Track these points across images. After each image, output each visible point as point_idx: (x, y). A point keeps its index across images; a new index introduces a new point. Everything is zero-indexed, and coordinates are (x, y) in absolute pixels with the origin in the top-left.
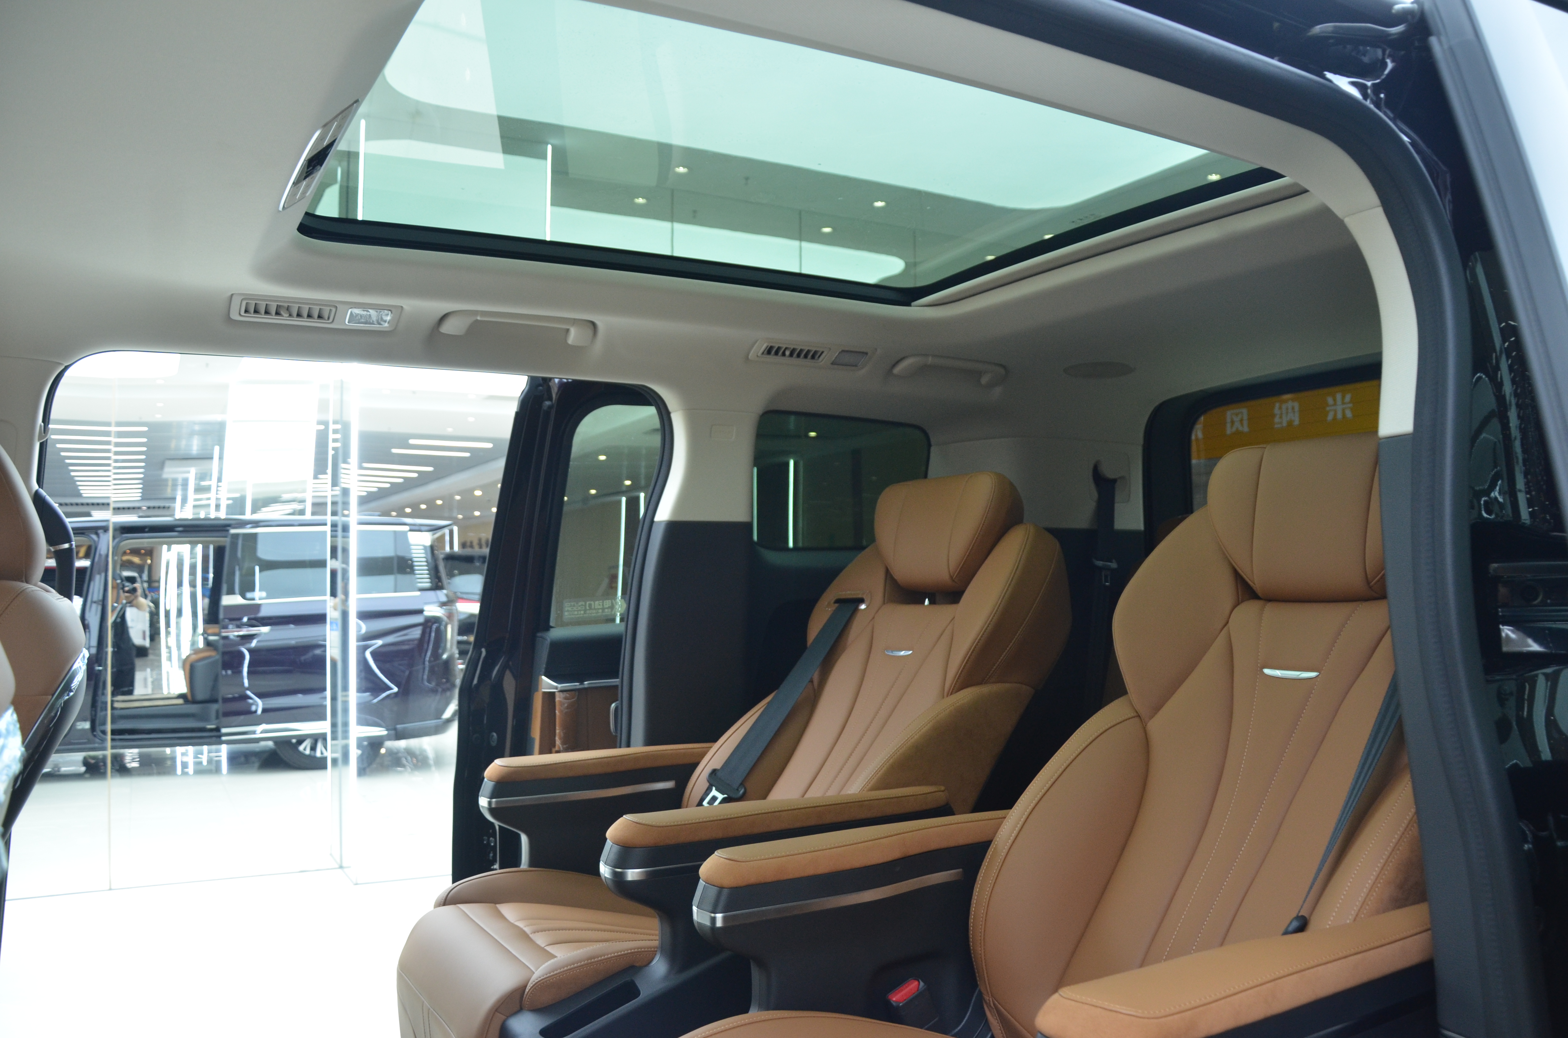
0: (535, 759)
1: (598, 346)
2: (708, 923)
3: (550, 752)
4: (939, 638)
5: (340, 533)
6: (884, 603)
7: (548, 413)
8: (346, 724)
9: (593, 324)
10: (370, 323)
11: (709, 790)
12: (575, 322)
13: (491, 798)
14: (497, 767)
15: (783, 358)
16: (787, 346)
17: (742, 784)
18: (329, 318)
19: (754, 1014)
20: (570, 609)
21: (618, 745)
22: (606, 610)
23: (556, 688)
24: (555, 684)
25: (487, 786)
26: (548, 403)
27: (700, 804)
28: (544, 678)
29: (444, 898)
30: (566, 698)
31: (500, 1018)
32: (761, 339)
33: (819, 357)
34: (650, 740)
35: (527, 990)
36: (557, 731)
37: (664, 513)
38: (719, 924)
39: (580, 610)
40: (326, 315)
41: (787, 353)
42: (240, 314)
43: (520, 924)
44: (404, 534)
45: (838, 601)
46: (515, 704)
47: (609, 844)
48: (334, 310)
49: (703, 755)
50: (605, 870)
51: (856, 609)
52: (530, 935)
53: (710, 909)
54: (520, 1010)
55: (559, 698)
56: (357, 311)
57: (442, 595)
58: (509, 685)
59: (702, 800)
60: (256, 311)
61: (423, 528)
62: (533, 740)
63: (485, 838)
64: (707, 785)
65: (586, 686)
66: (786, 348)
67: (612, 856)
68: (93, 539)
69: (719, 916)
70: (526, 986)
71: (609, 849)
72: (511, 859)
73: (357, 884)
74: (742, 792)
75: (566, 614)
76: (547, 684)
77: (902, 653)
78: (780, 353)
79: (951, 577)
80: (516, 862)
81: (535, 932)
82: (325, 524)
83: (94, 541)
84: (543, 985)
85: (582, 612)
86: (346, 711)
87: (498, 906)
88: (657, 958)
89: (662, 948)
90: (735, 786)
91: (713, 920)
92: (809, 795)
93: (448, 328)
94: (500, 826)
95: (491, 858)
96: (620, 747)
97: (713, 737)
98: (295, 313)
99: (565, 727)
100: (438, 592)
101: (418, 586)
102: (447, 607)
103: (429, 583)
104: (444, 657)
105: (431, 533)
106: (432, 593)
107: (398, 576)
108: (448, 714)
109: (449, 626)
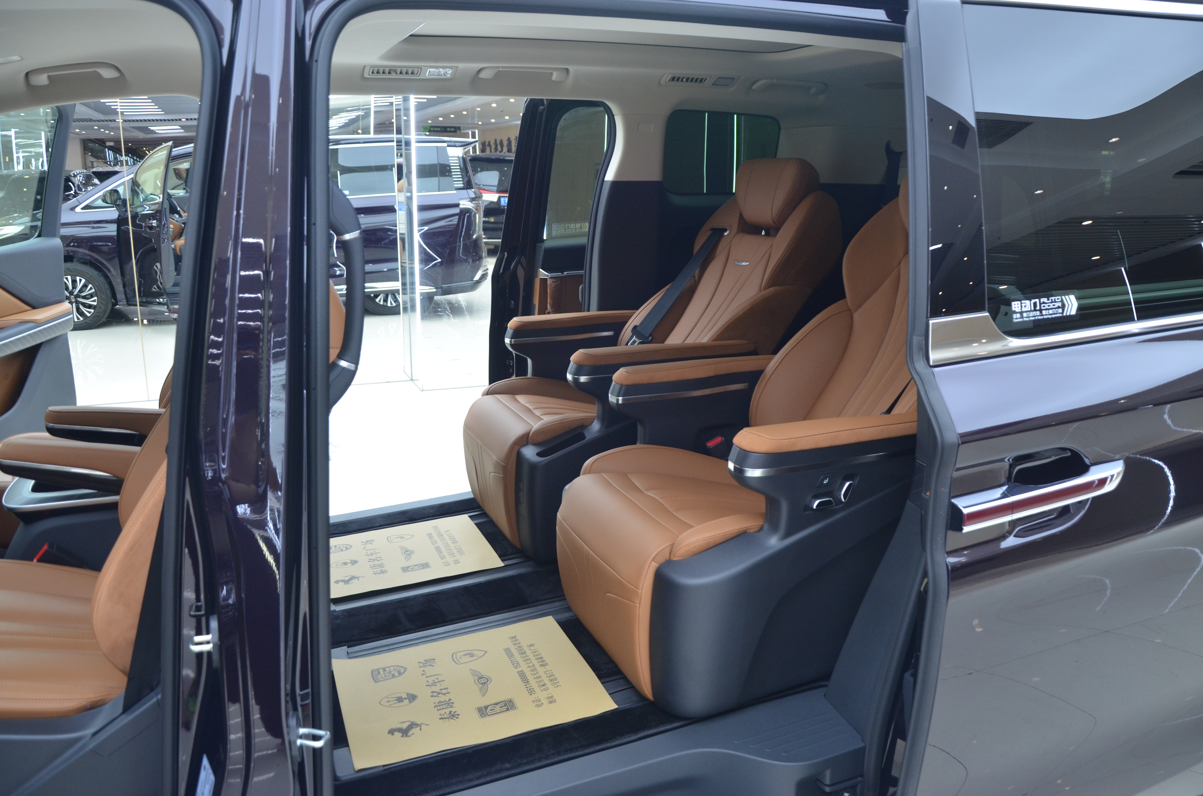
0: (536, 318)
1: (570, 80)
2: (615, 401)
3: (544, 314)
4: (764, 256)
5: (403, 147)
6: (738, 232)
7: (541, 114)
8: (413, 284)
9: (567, 70)
10: (440, 75)
11: (632, 337)
12: (555, 69)
13: (512, 338)
14: (515, 322)
15: (682, 82)
16: (684, 76)
17: (650, 335)
18: (417, 74)
19: (638, 445)
20: (556, 229)
21: (583, 310)
22: (578, 230)
23: (548, 276)
24: (547, 274)
25: (509, 332)
26: (541, 107)
27: (627, 344)
28: (541, 270)
29: (487, 391)
30: (553, 282)
31: (517, 447)
32: (667, 74)
33: (705, 81)
34: (600, 309)
35: (530, 434)
36: (548, 301)
37: (610, 176)
38: (620, 402)
39: (562, 230)
40: (416, 73)
41: (684, 80)
42: (369, 74)
43: (527, 405)
44: (444, 148)
45: (712, 229)
46: (524, 284)
47: (571, 363)
48: (420, 70)
49: (629, 317)
50: (569, 377)
51: (722, 235)
52: (532, 410)
53: (616, 395)
54: (527, 444)
55: (549, 282)
56: (432, 70)
57: (471, 193)
58: (521, 274)
59: (628, 342)
60: (378, 72)
61: (457, 144)
62: (534, 306)
63: (508, 361)
64: (632, 334)
65: (565, 275)
66: (683, 78)
67: (573, 370)
69: (620, 398)
70: (529, 433)
71: (572, 366)
72: (522, 371)
73: (423, 391)
74: (650, 338)
75: (554, 232)
76: (543, 273)
77: (744, 264)
78: (680, 80)
79: (773, 221)
80: (525, 373)
81: (535, 409)
82: (393, 141)
84: (539, 432)
85: (563, 231)
86: (412, 274)
87: (516, 396)
88: (595, 421)
89: (598, 417)
90: (647, 335)
91: (618, 400)
92: (687, 342)
93: (483, 75)
94: (515, 354)
95: (511, 372)
96: (584, 312)
97: (636, 307)
98: (399, 73)
99: (553, 298)
100: (469, 191)
101: (455, 185)
102: (476, 202)
103: (463, 184)
104: (474, 237)
105: (462, 148)
106: (465, 191)
107: (442, 179)
108: (477, 277)
109: (477, 215)
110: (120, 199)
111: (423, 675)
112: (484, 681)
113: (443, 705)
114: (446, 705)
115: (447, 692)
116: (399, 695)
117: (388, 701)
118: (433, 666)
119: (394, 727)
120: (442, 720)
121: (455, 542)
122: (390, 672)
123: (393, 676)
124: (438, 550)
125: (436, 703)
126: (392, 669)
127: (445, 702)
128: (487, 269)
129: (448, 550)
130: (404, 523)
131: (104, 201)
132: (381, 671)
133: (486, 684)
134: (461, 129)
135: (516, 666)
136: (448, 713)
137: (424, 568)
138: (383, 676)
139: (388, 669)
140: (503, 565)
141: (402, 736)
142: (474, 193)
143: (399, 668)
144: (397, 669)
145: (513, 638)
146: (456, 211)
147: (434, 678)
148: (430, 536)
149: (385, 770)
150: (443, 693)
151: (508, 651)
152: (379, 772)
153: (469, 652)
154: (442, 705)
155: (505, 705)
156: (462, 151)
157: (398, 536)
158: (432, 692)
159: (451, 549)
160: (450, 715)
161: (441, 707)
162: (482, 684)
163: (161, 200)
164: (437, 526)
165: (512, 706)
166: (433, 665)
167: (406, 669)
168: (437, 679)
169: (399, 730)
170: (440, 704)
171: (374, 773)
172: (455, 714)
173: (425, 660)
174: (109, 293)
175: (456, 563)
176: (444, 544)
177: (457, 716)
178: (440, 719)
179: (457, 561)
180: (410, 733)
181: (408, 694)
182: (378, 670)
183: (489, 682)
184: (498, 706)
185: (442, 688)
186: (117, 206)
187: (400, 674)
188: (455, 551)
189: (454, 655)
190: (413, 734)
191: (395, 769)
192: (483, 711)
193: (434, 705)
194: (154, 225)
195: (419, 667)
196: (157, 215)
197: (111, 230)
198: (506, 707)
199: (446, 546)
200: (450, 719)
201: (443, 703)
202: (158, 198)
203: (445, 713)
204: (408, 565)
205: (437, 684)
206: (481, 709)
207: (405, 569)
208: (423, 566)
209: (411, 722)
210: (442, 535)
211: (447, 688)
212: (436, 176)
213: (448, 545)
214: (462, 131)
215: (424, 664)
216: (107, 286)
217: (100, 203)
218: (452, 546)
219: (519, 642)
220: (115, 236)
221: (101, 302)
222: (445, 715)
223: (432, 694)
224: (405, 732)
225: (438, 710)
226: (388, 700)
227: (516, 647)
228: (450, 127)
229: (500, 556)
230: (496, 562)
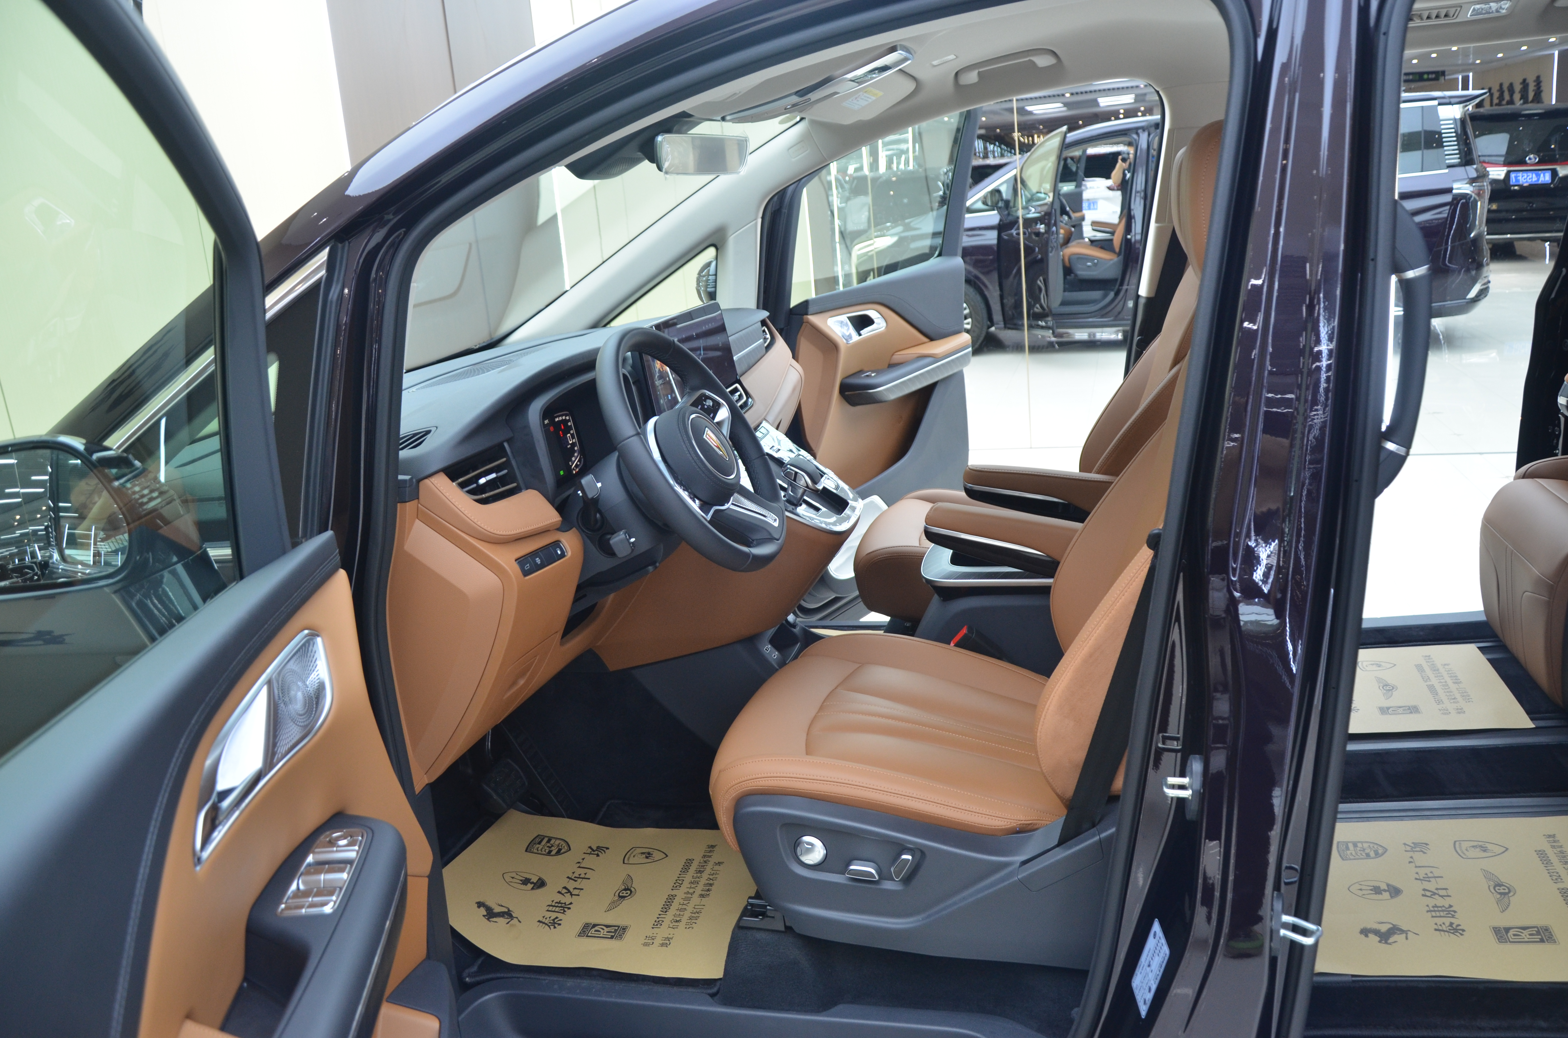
10: (1490, 13)
18: (1453, 16)
29: (1523, 473)
40: (1451, 15)
44: (1435, 108)
48: (1459, 9)
56: (1479, 6)
57: (1472, 171)
61: (1453, 100)
68: (1134, 138)
83: (1135, 140)
95: (1554, 444)
100: (1468, 168)
101: (1447, 161)
102: (1477, 184)
103: (1459, 158)
104: (1472, 235)
105: (1462, 105)
106: (1462, 169)
107: (1426, 152)
108: (1472, 294)
109: (1479, 204)
110: (1002, 200)
111: (1410, 862)
112: (1504, 891)
113: (1441, 911)
114: (1445, 913)
115: (1446, 894)
116: (1377, 884)
117: (1361, 890)
118: (1426, 853)
119: (1369, 927)
120: (1438, 932)
121: (1457, 682)
122: (1364, 850)
123: (1368, 855)
124: (1431, 688)
125: (1430, 906)
126: (1366, 845)
127: (1443, 908)
128: (1489, 282)
129: (1447, 692)
130: (1380, 645)
131: (985, 203)
132: (1351, 846)
133: (1507, 896)
134: (1446, 73)
135: (1556, 879)
136: (1447, 924)
137: (1411, 713)
138: (1354, 853)
139: (1359, 845)
140: (1534, 726)
141: (1380, 942)
142: (1476, 170)
143: (1376, 846)
144: (1373, 847)
145: (1550, 836)
146: (1447, 198)
147: (1427, 870)
148: (1419, 668)
149: (1354, 981)
150: (1440, 894)
151: (1541, 854)
152: (1345, 982)
153: (1480, 844)
154: (1439, 911)
155: (1538, 933)
156: (1461, 110)
157: (1373, 663)
158: (1424, 890)
159: (1451, 692)
160: (1450, 928)
161: (1438, 914)
162: (1501, 894)
163: (1051, 199)
164: (1429, 656)
165: (1549, 937)
166: (1425, 851)
167: (1386, 850)
168: (1431, 872)
169: (1376, 932)
170: (1436, 909)
171: (1338, 983)
172: (1459, 928)
173: (1413, 843)
174: (985, 315)
175: (1459, 713)
176: (1441, 682)
177: (1461, 932)
178: (1436, 930)
179: (1460, 709)
180: (1391, 940)
181: (1388, 885)
182: (1347, 843)
183: (1511, 894)
184: (1526, 932)
185: (1439, 887)
186: (999, 209)
187: (1377, 855)
188: (1458, 696)
189: (1457, 843)
190: (1395, 942)
191: (1369, 984)
192: (1502, 934)
193: (1427, 909)
194: (1042, 230)
195: (1406, 851)
196: (1046, 218)
197: (991, 238)
198: (1540, 937)
199: (1443, 686)
200: (1450, 934)
201: (1440, 909)
202: (1048, 198)
203: (1444, 924)
204: (1388, 705)
205: (1431, 879)
206: (1499, 930)
207: (1384, 711)
208: (1409, 709)
209: (1393, 925)
210: (1438, 670)
211: (1446, 889)
212: (1419, 149)
213: (1447, 685)
214: (1447, 77)
215: (1413, 847)
216: (983, 306)
217: (980, 205)
218: (1453, 687)
219: (1560, 844)
220: (994, 245)
221: (976, 325)
222: (1443, 925)
223: (1423, 892)
224: (1385, 937)
225: (1433, 917)
226: (1360, 887)
227: (1556, 852)
228: (1428, 73)
229: (1528, 713)
230: (1519, 719)
